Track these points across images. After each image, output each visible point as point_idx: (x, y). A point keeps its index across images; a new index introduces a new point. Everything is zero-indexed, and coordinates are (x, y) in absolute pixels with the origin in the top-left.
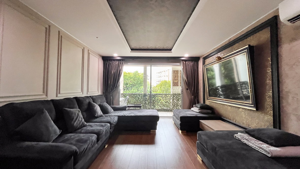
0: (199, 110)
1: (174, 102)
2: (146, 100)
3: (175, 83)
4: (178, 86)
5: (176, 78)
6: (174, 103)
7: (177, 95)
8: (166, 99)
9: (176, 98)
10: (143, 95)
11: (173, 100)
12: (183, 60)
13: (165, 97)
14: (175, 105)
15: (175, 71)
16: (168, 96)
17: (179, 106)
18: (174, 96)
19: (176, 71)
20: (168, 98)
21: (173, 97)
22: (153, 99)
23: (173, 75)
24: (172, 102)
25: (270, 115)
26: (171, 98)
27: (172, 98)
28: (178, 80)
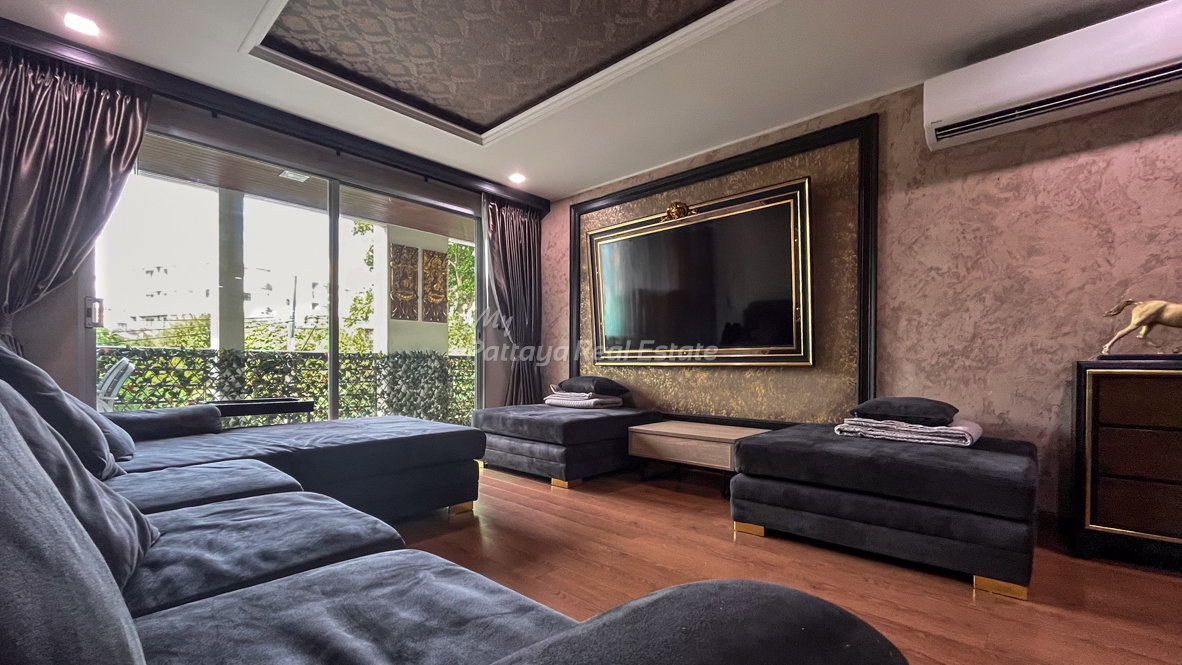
0: (590, 398)
1: (399, 391)
2: (238, 385)
3: (404, 303)
4: (415, 317)
5: (405, 283)
6: (400, 396)
7: (414, 361)
8: (358, 381)
9: (405, 372)
10: (216, 360)
11: (393, 383)
12: (491, 197)
13: (349, 369)
14: (402, 406)
15: (402, 247)
16: (367, 368)
17: (418, 411)
18: (396, 366)
19: (408, 251)
20: (367, 374)
21: (394, 367)
22: (288, 379)
23: (390, 268)
24: (389, 395)
25: (847, 373)
26: (384, 372)
27: (390, 373)
28: (416, 292)
